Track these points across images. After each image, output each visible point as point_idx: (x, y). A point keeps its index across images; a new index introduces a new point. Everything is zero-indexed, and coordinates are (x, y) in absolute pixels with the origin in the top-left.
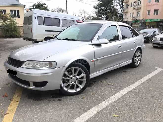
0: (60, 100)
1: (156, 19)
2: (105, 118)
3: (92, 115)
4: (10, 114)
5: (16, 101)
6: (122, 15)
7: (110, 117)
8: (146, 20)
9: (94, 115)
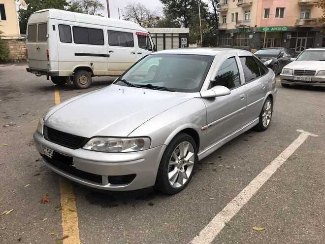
0: (151, 205)
1: (280, 27)
2: (243, 234)
3: (220, 231)
4: (71, 237)
5: (70, 210)
6: (216, 17)
7: (249, 232)
8: (261, 28)
9: (222, 230)
